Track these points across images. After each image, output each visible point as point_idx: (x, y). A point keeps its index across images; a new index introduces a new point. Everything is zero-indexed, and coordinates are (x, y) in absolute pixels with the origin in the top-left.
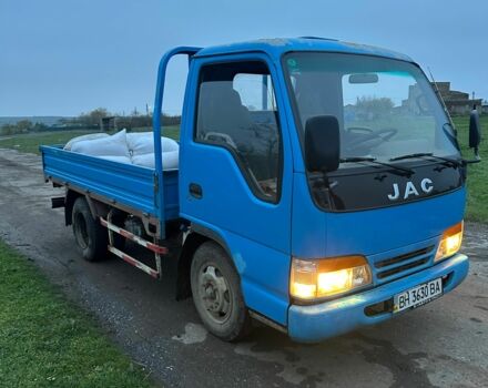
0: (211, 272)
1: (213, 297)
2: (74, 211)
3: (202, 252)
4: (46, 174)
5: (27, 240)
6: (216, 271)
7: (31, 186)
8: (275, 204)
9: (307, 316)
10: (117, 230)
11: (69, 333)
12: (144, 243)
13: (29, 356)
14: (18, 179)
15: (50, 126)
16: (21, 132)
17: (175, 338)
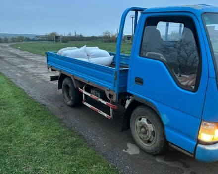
0: (144, 121)
1: (145, 133)
2: (63, 83)
3: (139, 110)
4: (48, 64)
5: (39, 95)
6: (147, 120)
7: (31, 68)
8: (193, 92)
9: (208, 150)
10: (89, 95)
11: (75, 145)
12: (104, 103)
13: (60, 157)
14: (24, 64)
15: (32, 38)
16: (19, 41)
17: (124, 150)
